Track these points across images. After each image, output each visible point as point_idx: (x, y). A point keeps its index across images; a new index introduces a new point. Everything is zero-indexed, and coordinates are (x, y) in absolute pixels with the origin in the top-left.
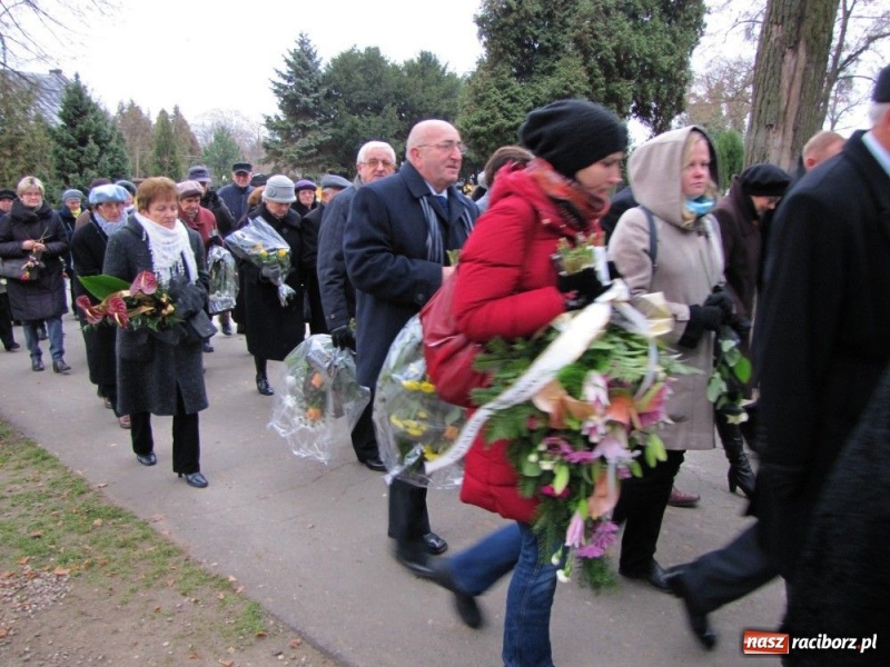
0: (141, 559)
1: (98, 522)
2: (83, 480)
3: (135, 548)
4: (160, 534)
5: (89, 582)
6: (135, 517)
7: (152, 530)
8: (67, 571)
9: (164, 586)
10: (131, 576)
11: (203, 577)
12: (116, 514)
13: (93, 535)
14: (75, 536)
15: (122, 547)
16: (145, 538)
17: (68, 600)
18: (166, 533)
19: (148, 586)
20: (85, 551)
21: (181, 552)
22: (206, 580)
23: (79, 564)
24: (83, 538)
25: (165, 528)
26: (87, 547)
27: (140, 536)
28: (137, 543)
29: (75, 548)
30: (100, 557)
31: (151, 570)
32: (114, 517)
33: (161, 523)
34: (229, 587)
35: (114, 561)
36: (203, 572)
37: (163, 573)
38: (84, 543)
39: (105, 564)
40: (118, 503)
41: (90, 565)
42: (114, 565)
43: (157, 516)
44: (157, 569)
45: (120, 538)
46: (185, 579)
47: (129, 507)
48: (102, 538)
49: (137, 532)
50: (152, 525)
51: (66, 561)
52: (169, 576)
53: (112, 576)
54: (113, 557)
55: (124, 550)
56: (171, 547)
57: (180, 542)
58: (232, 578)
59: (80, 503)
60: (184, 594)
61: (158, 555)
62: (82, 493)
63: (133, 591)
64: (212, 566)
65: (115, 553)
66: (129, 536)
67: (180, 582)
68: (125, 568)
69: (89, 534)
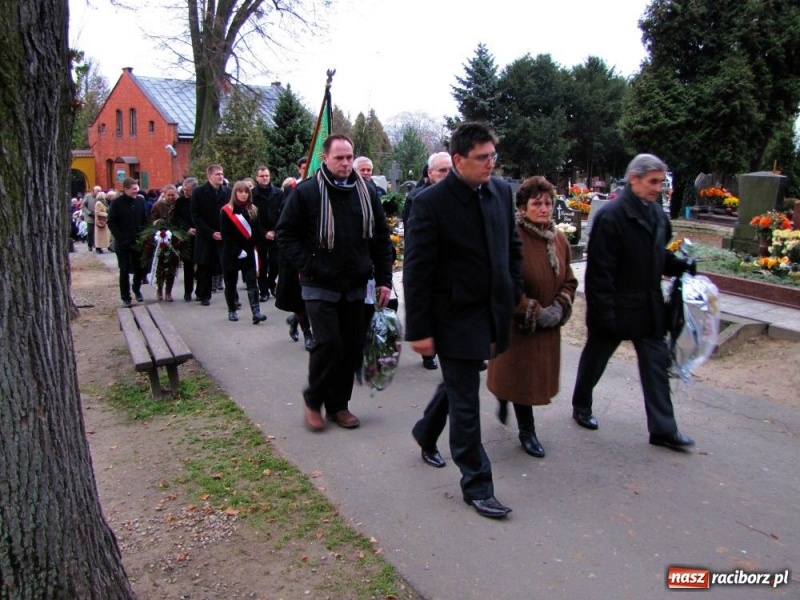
0: (297, 510)
1: (266, 471)
2: (260, 433)
3: (294, 499)
4: (317, 489)
5: (252, 525)
6: (298, 472)
7: (311, 484)
8: (236, 512)
9: (313, 538)
10: (286, 525)
11: (348, 535)
12: (283, 466)
13: (261, 483)
14: (246, 482)
15: (283, 497)
16: (304, 491)
17: (233, 538)
18: (322, 489)
19: (300, 536)
20: (252, 496)
21: (332, 508)
22: (350, 538)
23: (247, 508)
24: (253, 484)
25: (322, 485)
26: (254, 493)
27: (299, 489)
28: (296, 495)
29: (246, 493)
30: (264, 504)
31: (304, 522)
32: (280, 470)
33: (319, 479)
34: (369, 547)
35: (275, 509)
36: (348, 530)
37: (313, 526)
38: (253, 489)
39: (266, 511)
40: (286, 457)
41: (255, 510)
42: (274, 513)
43: (317, 473)
44: (309, 522)
45: (282, 489)
46: (332, 534)
47: (294, 461)
48: (268, 486)
49: (297, 485)
50: (311, 480)
51: (237, 503)
52: (319, 529)
53: (271, 522)
54: (274, 505)
55: (284, 501)
56: (323, 503)
57: (333, 499)
58: (373, 540)
59: (255, 453)
60: (329, 548)
61: (312, 509)
62: (258, 444)
63: (286, 538)
64: (357, 525)
65: (276, 502)
66: (290, 488)
67: (327, 536)
68: (283, 517)
69: (259, 482)
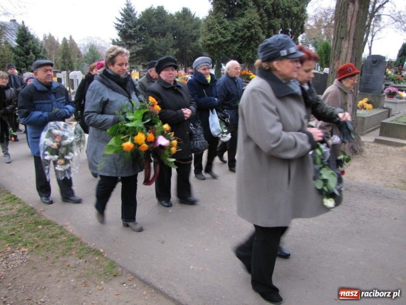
0: (60, 243)
1: (40, 227)
2: (33, 208)
3: (57, 238)
4: (68, 232)
5: (37, 254)
6: (57, 224)
7: (65, 230)
8: (26, 250)
9: (71, 255)
10: (56, 251)
11: (89, 250)
12: (48, 223)
13: (38, 233)
14: (30, 234)
15: (51, 238)
16: (62, 233)
17: (27, 263)
18: (71, 231)
19: (64, 255)
20: (34, 240)
21: (78, 239)
22: (90, 252)
23: (32, 246)
24: (33, 234)
25: (71, 229)
26: (35, 238)
27: (59, 232)
28: (58, 236)
29: (30, 239)
30: (42, 243)
31: (65, 248)
32: (47, 225)
33: (69, 227)
34: (101, 254)
35: (48, 244)
36: (89, 248)
37: (70, 249)
38: (34, 237)
39: (43, 246)
40: (49, 218)
41: (37, 247)
42: (48, 246)
43: (67, 224)
44: (67, 247)
45: (50, 234)
46: (80, 251)
47: (54, 219)
48: (42, 234)
49: (58, 231)
50: (65, 227)
51: (26, 245)
52: (74, 250)
53: (47, 251)
54: (47, 242)
55: (52, 239)
56: (73, 237)
57: (77, 234)
58: (102, 251)
59: (32, 219)
60: (80, 258)
61: (68, 241)
62: (33, 214)
63: (57, 257)
64: (92, 245)
65: (48, 241)
66: (54, 233)
67: (78, 253)
68: (53, 247)
69: (36, 233)
